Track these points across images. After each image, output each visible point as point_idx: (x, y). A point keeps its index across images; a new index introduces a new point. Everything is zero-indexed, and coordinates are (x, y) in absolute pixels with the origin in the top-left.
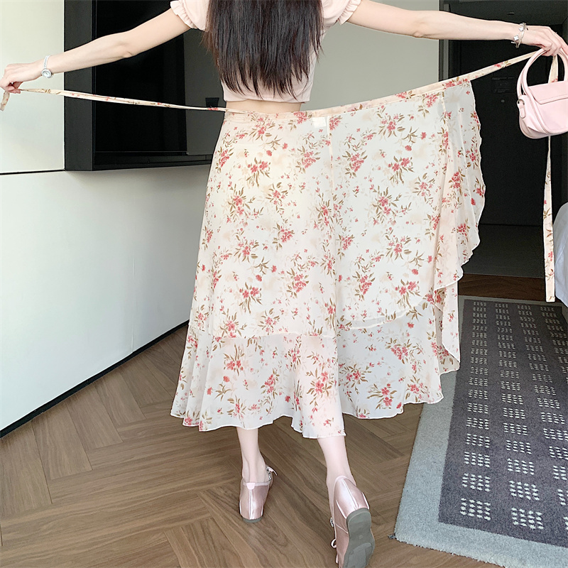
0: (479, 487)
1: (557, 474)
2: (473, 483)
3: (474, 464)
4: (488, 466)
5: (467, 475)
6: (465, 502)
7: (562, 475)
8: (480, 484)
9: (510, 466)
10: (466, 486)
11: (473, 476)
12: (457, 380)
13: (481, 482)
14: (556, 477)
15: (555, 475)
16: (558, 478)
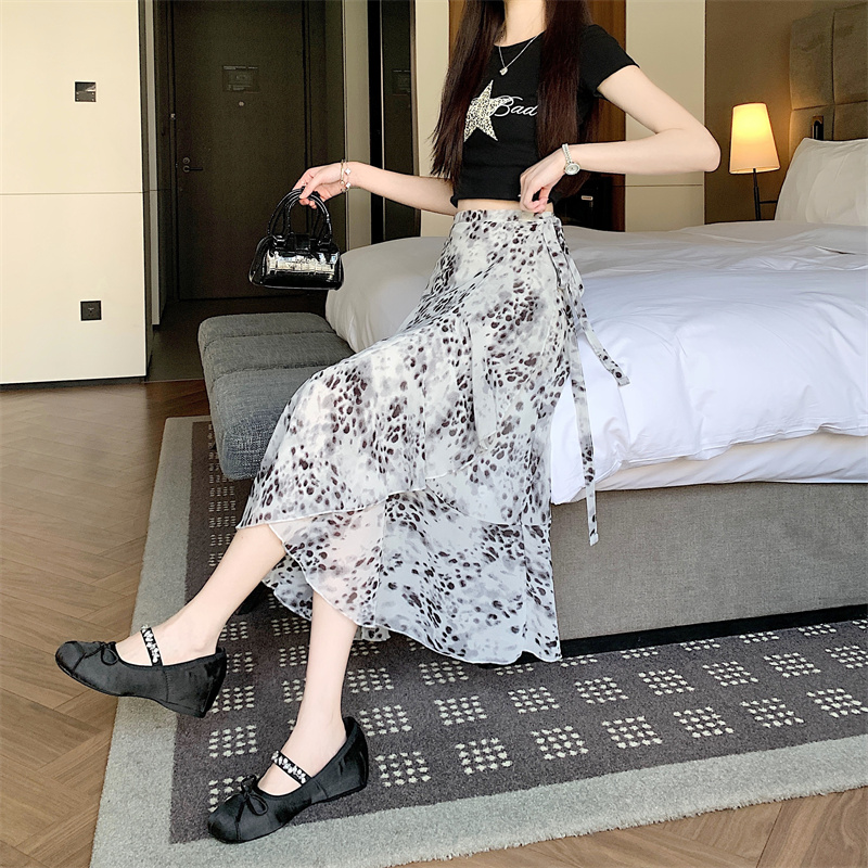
0: (239, 748)
1: (355, 685)
2: (228, 746)
3: (227, 709)
4: (252, 706)
5: (215, 734)
6: (215, 786)
7: (363, 684)
8: (239, 744)
9: (288, 694)
10: (215, 755)
11: (227, 732)
12: (189, 564)
13: (241, 740)
14: (353, 691)
15: (352, 688)
16: (357, 691)
